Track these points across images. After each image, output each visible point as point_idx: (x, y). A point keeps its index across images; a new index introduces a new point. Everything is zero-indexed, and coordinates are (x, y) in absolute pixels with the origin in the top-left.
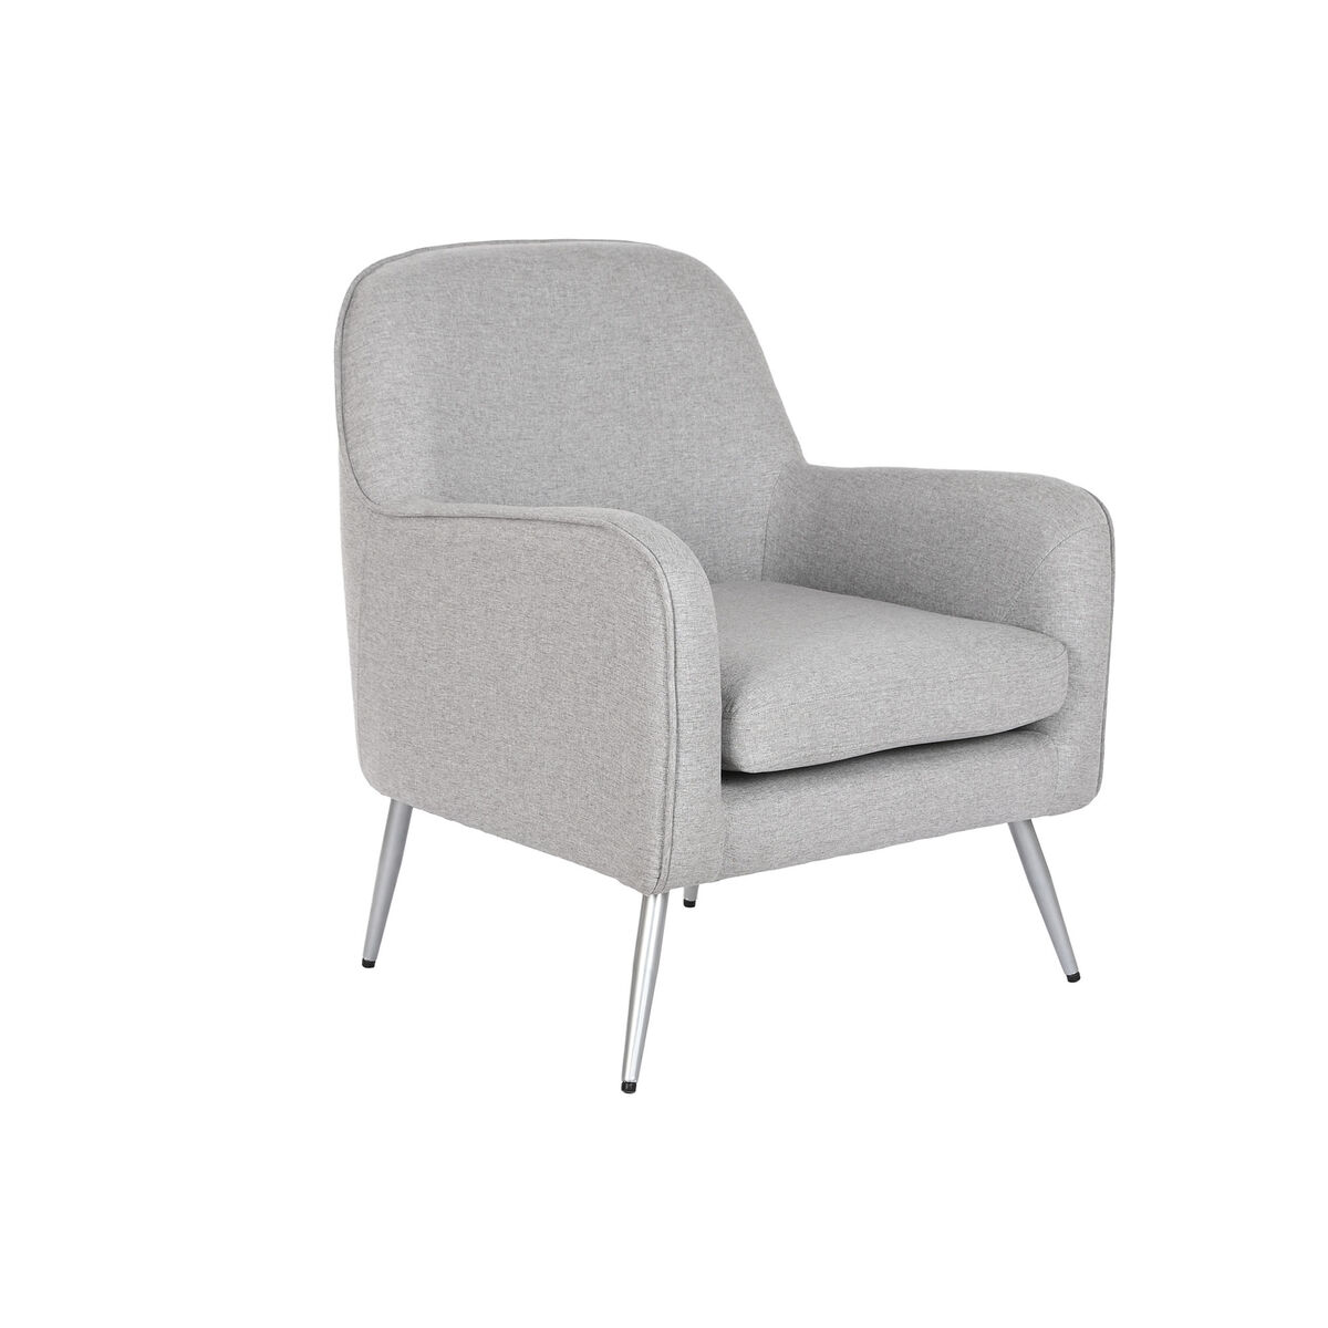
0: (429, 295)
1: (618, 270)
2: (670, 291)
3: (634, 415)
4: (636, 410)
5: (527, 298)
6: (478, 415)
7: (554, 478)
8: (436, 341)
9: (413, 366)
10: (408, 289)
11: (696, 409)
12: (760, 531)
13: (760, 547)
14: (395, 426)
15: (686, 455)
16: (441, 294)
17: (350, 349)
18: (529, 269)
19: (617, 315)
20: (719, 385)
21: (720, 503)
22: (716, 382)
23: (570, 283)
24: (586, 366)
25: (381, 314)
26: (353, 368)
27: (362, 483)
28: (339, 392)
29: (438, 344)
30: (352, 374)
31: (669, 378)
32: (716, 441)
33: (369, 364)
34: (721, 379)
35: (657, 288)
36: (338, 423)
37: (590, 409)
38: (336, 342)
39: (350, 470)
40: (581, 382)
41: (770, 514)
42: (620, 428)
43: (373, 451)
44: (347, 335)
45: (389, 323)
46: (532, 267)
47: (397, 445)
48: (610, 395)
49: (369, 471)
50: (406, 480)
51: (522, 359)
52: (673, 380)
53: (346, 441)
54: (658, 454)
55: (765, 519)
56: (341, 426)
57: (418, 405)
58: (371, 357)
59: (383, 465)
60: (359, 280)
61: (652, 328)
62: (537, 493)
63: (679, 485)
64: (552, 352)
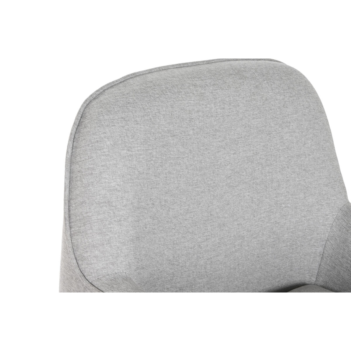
0: (137, 119)
1: (257, 87)
2: (286, 99)
3: (257, 184)
4: (258, 181)
5: (200, 113)
6: (163, 203)
7: (206, 234)
8: (140, 155)
9: (123, 176)
10: (123, 116)
11: (293, 176)
12: (320, 249)
13: (318, 259)
14: (107, 223)
15: (283, 206)
16: (146, 118)
17: (78, 159)
18: (203, 91)
19: (254, 118)
20: (307, 159)
21: (299, 233)
22: (306, 158)
23: (227, 99)
24: (232, 156)
25: (102, 136)
26: (79, 174)
27: (80, 263)
28: (68, 190)
29: (142, 157)
30: (78, 178)
31: (280, 157)
32: (302, 196)
33: (92, 174)
34: (309, 155)
35: (278, 97)
36: (65, 213)
37: (231, 184)
38: (67, 152)
39: (72, 251)
40: (228, 167)
41: (328, 240)
42: (248, 194)
43: (90, 240)
44: (76, 147)
45: (108, 143)
46: (205, 90)
47: (108, 237)
48: (244, 174)
49: (85, 255)
50: (113, 264)
51: (194, 157)
52: (282, 158)
53: (70, 228)
54: (268, 207)
55: (324, 243)
56: (67, 216)
57: (125, 206)
58: (93, 169)
59: (97, 252)
60: (88, 104)
61: (273, 125)
62: (194, 246)
63: (277, 225)
64: (212, 149)
